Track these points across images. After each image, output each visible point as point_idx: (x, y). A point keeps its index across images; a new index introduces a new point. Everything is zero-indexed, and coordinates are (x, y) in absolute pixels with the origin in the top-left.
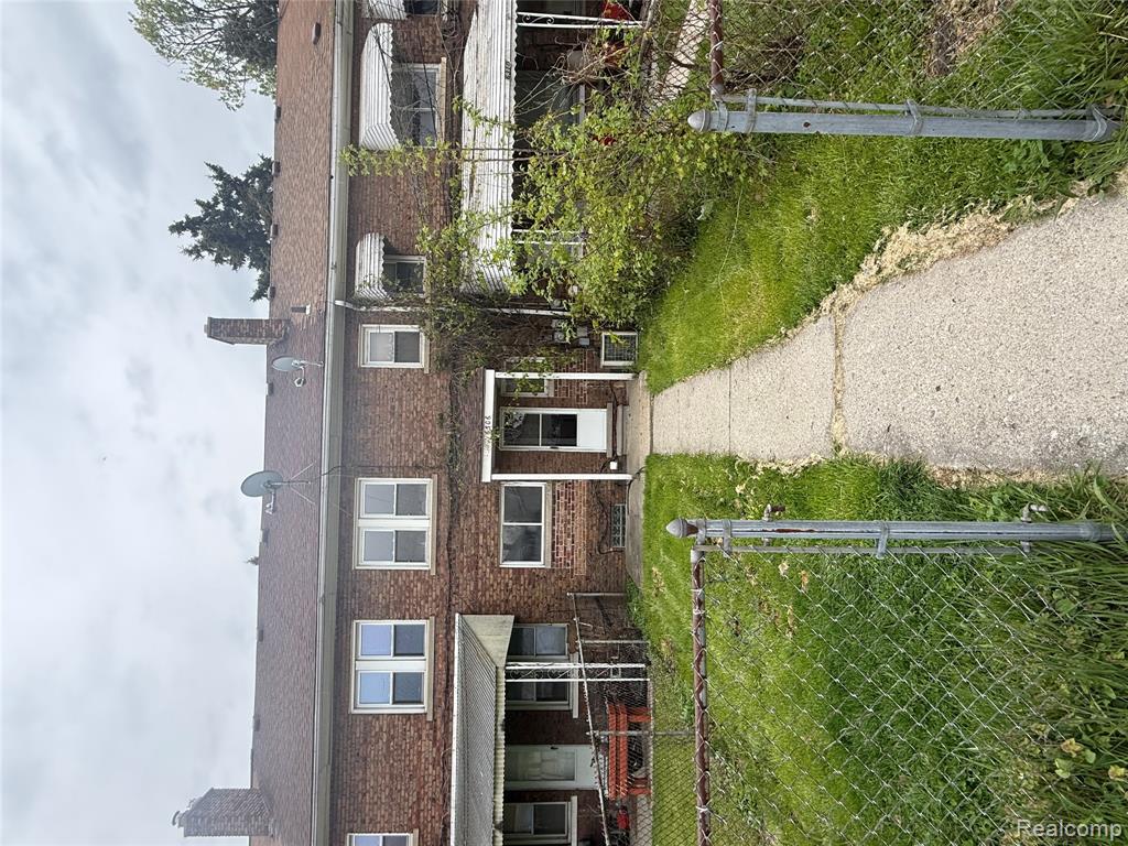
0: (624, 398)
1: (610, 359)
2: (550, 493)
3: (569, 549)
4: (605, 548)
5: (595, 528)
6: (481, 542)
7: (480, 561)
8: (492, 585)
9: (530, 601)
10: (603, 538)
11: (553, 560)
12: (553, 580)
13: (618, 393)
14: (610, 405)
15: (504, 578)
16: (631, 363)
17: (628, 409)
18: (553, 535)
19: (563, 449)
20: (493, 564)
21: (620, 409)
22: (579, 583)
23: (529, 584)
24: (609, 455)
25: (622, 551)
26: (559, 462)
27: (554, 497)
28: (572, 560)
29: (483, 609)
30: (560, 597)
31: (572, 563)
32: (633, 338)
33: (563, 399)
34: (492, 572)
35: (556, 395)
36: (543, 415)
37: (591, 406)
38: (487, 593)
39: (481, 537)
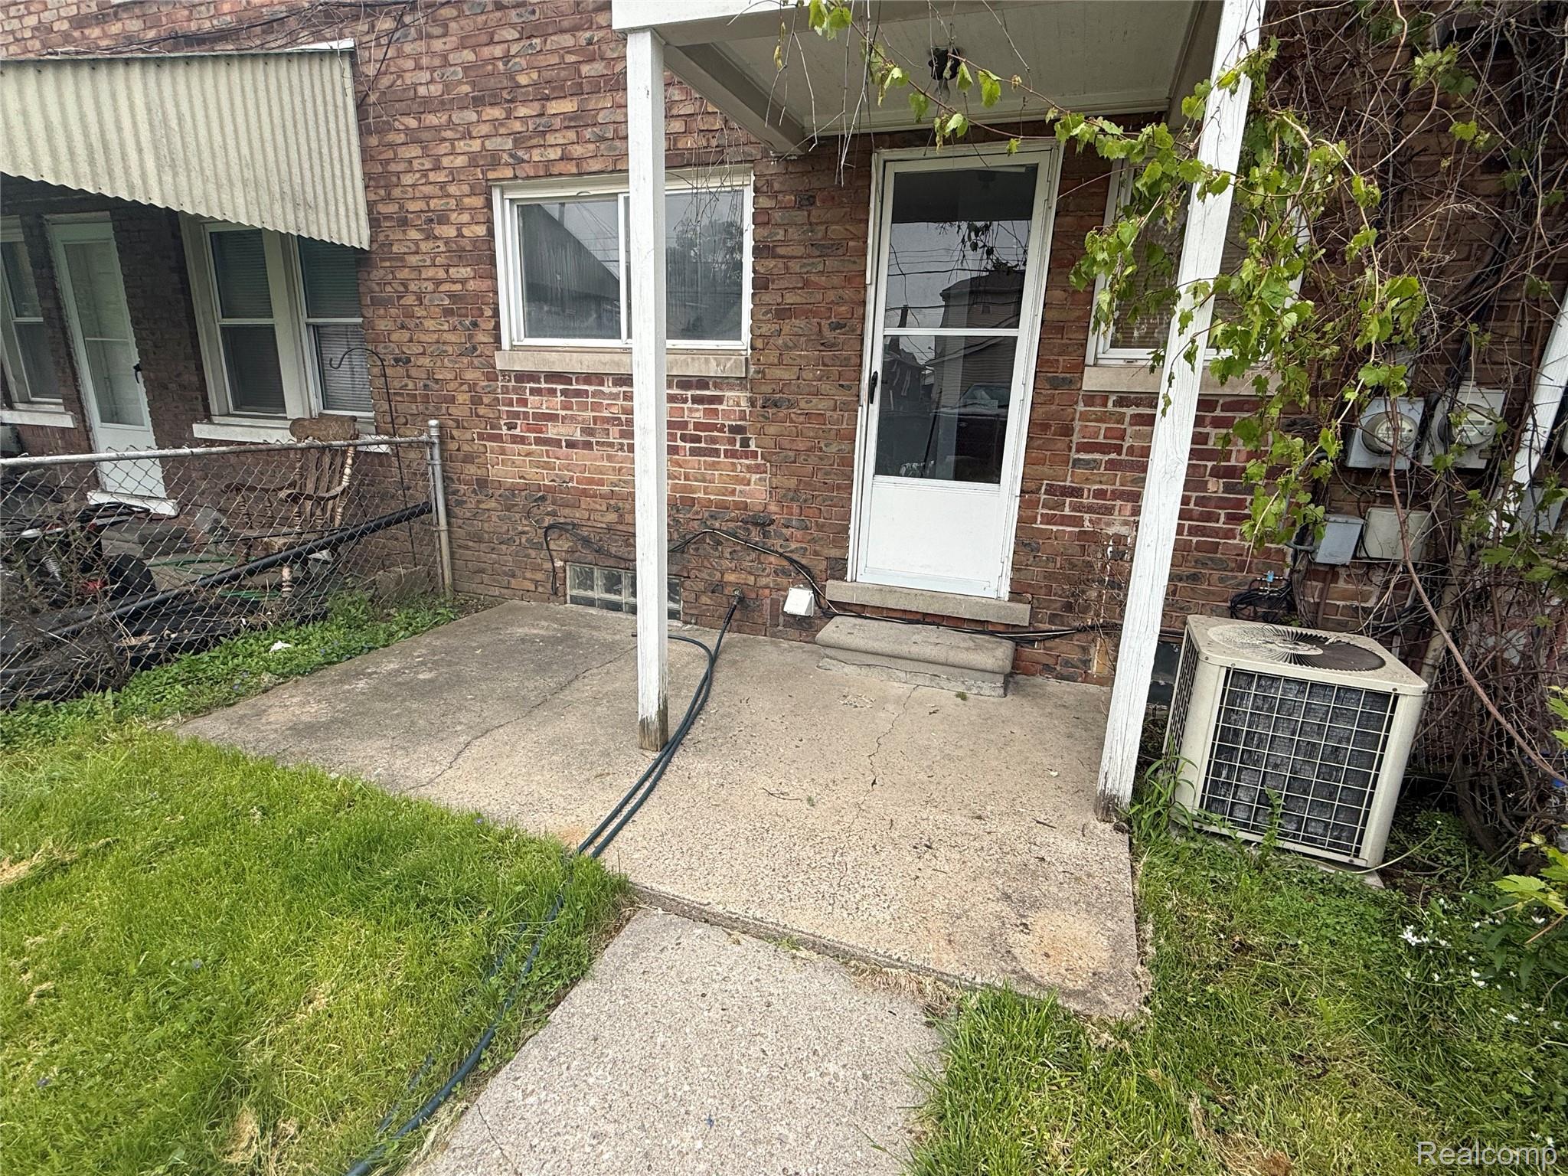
0: (1045, 675)
4: (561, 544)
5: (612, 517)
10: (586, 541)
11: (523, 377)
13: (1068, 650)
14: (1021, 614)
16: (1190, 800)
17: (990, 691)
18: (588, 378)
19: (868, 420)
21: (998, 654)
25: (556, 593)
26: (820, 405)
31: (515, 439)
33: (1067, 431)
34: (473, 159)
35: (1091, 398)
36: (1012, 342)
37: (1026, 542)
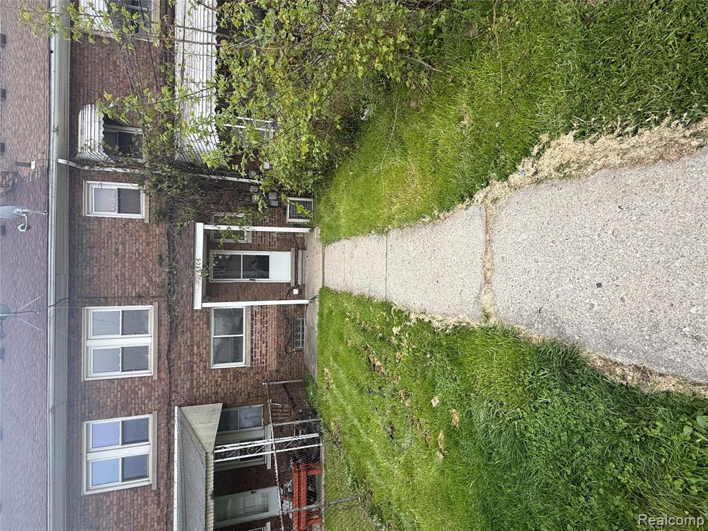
0: (303, 244)
1: (293, 218)
2: (250, 313)
3: (264, 352)
4: (290, 349)
5: (282, 336)
6: (195, 351)
7: (195, 366)
8: (205, 383)
9: (234, 391)
10: (288, 342)
11: (252, 360)
12: (252, 374)
13: (299, 241)
14: (293, 249)
15: (214, 376)
16: (308, 221)
17: (306, 252)
18: (252, 343)
19: (258, 280)
20: (205, 367)
21: (300, 252)
22: (271, 375)
23: (234, 380)
24: (293, 285)
25: (302, 350)
26: (256, 290)
27: (252, 315)
28: (266, 360)
29: (198, 401)
30: (258, 386)
31: (266, 362)
32: (310, 203)
33: (259, 245)
34: (204, 373)
35: (253, 242)
36: (243, 256)
37: (279, 250)
38: (201, 389)
39: (195, 348)
